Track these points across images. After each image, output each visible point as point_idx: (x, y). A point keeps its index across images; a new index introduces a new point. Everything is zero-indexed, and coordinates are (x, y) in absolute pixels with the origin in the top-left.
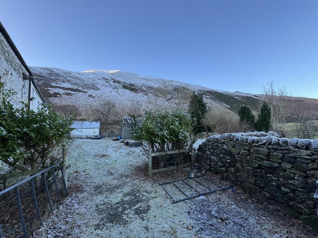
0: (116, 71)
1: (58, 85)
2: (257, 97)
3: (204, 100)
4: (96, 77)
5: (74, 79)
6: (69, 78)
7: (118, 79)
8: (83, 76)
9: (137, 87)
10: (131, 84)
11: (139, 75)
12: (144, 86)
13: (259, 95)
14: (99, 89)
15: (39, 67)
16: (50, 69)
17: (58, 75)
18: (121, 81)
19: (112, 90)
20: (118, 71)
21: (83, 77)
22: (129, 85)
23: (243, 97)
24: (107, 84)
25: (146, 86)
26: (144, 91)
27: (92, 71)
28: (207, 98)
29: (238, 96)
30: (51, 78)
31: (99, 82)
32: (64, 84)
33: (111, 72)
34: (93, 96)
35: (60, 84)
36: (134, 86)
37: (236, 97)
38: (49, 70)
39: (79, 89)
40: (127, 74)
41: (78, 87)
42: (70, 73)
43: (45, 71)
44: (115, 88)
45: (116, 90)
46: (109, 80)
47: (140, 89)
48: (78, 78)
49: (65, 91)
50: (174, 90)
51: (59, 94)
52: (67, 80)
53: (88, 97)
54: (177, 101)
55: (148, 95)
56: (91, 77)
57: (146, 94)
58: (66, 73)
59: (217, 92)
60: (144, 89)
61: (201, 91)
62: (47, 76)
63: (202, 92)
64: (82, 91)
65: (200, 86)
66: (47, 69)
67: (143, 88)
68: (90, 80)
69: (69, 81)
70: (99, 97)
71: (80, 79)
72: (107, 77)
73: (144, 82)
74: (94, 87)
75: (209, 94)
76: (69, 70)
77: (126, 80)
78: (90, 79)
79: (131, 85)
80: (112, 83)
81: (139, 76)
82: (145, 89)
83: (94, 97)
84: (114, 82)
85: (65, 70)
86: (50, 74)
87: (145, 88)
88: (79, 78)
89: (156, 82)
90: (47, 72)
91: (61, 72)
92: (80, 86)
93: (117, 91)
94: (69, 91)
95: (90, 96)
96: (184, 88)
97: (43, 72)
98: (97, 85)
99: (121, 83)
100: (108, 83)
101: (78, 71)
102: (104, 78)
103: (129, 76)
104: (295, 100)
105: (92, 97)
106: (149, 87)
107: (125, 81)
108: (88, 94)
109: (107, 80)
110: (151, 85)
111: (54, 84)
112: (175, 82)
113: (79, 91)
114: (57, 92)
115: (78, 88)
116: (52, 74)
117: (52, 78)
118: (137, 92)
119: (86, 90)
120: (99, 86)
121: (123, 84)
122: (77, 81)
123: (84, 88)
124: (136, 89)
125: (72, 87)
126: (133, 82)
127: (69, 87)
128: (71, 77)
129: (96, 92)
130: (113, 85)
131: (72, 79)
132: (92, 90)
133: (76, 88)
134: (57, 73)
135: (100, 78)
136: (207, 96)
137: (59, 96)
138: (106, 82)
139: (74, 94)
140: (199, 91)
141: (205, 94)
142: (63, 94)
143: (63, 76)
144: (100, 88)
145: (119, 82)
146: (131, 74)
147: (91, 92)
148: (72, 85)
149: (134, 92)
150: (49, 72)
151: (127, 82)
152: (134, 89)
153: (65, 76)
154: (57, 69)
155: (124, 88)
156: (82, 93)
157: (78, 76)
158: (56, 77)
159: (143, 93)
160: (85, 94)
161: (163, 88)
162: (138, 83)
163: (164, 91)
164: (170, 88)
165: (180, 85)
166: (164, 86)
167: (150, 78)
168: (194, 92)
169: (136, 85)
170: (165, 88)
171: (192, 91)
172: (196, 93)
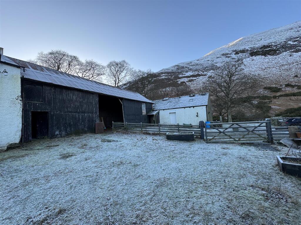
0: (238, 40)
1: (183, 76)
4: (215, 56)
5: (194, 67)
7: (242, 48)
8: (202, 60)
9: (275, 46)
12: (290, 39)
14: (219, 68)
15: (171, 66)
16: (178, 65)
17: (183, 67)
18: (247, 48)
19: (234, 63)
20: (241, 38)
21: (202, 62)
22: (260, 49)
24: (227, 59)
25: (297, 38)
26: (291, 47)
27: (211, 53)
31: (219, 60)
32: (188, 73)
33: (231, 44)
34: (212, 76)
35: (185, 74)
36: (268, 46)
39: (199, 73)
40: (255, 37)
41: (199, 72)
42: (191, 63)
44: (238, 60)
46: (230, 54)
47: (283, 47)
48: (198, 64)
49: (188, 79)
51: (184, 82)
52: (189, 69)
53: (208, 79)
56: (209, 59)
57: (297, 51)
58: (188, 64)
60: (292, 43)
62: (176, 71)
64: (202, 75)
66: (176, 66)
67: (289, 42)
69: (191, 69)
73: (290, 34)
74: (214, 68)
78: (209, 61)
79: (264, 47)
80: (234, 56)
82: (296, 43)
84: (237, 53)
85: (188, 61)
86: (178, 69)
87: (295, 41)
88: (199, 64)
91: (185, 64)
93: (242, 63)
94: (191, 78)
95: (210, 77)
97: (174, 69)
98: (216, 64)
99: (247, 50)
100: (229, 57)
101: (197, 59)
102: (223, 55)
103: (259, 38)
105: (212, 78)
107: (252, 46)
108: (207, 76)
109: (228, 54)
111: (180, 76)
113: (199, 75)
115: (198, 73)
117: (179, 71)
118: (276, 53)
119: (205, 73)
121: (251, 50)
122: (198, 67)
123: (203, 72)
124: (274, 50)
125: (193, 74)
126: (266, 43)
127: (191, 75)
128: (192, 66)
129: (216, 71)
130: (236, 57)
132: (212, 71)
135: (218, 56)
137: (184, 84)
138: (227, 57)
139: (195, 80)
142: (187, 82)
143: (186, 67)
145: (243, 51)
147: (210, 73)
148: (194, 72)
149: (270, 55)
150: (176, 67)
151: (257, 46)
152: (270, 51)
153: (188, 66)
154: (182, 63)
155: (252, 56)
156: (202, 76)
157: (197, 62)
158: (182, 70)
159: (290, 51)
160: (205, 76)
162: (277, 39)
169: (273, 44)
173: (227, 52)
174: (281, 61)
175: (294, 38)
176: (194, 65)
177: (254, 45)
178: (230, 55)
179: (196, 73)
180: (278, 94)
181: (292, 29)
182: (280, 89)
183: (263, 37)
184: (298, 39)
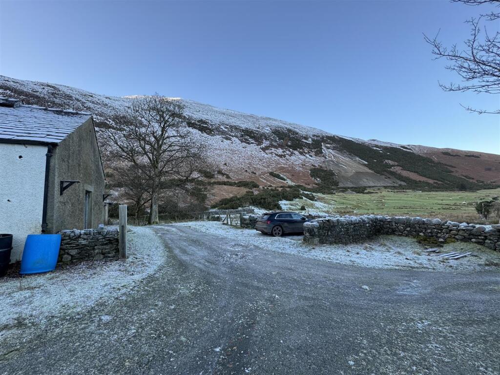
2: (406, 148)
3: (324, 150)
5: (99, 107)
6: (90, 104)
8: (117, 102)
9: (211, 125)
10: (202, 120)
12: (223, 124)
13: (409, 146)
15: (33, 81)
16: (54, 85)
17: (69, 97)
18: (185, 114)
20: (179, 98)
21: (116, 104)
22: (198, 122)
23: (386, 149)
25: (228, 125)
26: (223, 133)
28: (328, 148)
29: (377, 146)
30: (54, 101)
34: (133, 136)
36: (205, 123)
37: (375, 148)
38: (53, 87)
39: (108, 123)
40: (194, 105)
41: (107, 119)
43: (44, 88)
44: (174, 126)
45: (175, 128)
47: (217, 129)
48: (106, 105)
50: (272, 132)
52: (85, 107)
54: (280, 151)
55: (230, 139)
57: (227, 139)
58: (85, 95)
59: (342, 138)
60: (224, 129)
61: (317, 136)
62: (46, 96)
63: (319, 138)
64: (113, 128)
65: (314, 129)
66: (48, 86)
67: (222, 127)
71: (110, 107)
73: (223, 118)
74: (137, 123)
75: (331, 142)
76: (90, 92)
77: (193, 113)
81: (214, 108)
82: (226, 130)
83: (135, 138)
84: (172, 115)
85: (83, 91)
86: (53, 94)
87: (226, 128)
88: (110, 105)
89: (243, 119)
90: (47, 90)
91: (75, 93)
92: (109, 118)
93: (178, 131)
95: (128, 136)
96: (289, 130)
97: (40, 90)
99: (185, 117)
101: (107, 95)
103: (197, 108)
104: (466, 156)
105: (132, 139)
106: (231, 127)
107: (190, 114)
110: (234, 124)
112: (275, 120)
115: (105, 121)
116: (58, 94)
117: (57, 101)
118: (211, 133)
120: (145, 121)
121: (188, 119)
122: (105, 110)
123: (116, 123)
124: (210, 129)
126: (204, 117)
128: (93, 103)
129: (140, 130)
131: (96, 105)
132: (132, 127)
133: (102, 121)
134: (68, 93)
135: (146, 107)
136: (329, 145)
138: (158, 114)
140: (314, 136)
141: (324, 141)
143: (78, 100)
144: (147, 125)
145: (180, 116)
146: (201, 105)
149: (206, 133)
150: (51, 90)
151: (195, 116)
152: (207, 128)
153: (83, 100)
154: (68, 87)
155: (189, 127)
156: (113, 130)
157: (107, 101)
158: (65, 101)
159: (223, 136)
160: (119, 132)
161: (256, 129)
162: (213, 119)
163: (257, 134)
164: (267, 130)
165: (283, 125)
166: (258, 126)
167: (233, 112)
168: (306, 138)
169: (210, 122)
170: (258, 130)
171: (304, 136)
172: (310, 139)
174: (215, 144)
175: (226, 124)
176: (98, 103)
177: (192, 115)
180: (213, 180)
181: (224, 114)
182: (214, 175)
183: (201, 110)
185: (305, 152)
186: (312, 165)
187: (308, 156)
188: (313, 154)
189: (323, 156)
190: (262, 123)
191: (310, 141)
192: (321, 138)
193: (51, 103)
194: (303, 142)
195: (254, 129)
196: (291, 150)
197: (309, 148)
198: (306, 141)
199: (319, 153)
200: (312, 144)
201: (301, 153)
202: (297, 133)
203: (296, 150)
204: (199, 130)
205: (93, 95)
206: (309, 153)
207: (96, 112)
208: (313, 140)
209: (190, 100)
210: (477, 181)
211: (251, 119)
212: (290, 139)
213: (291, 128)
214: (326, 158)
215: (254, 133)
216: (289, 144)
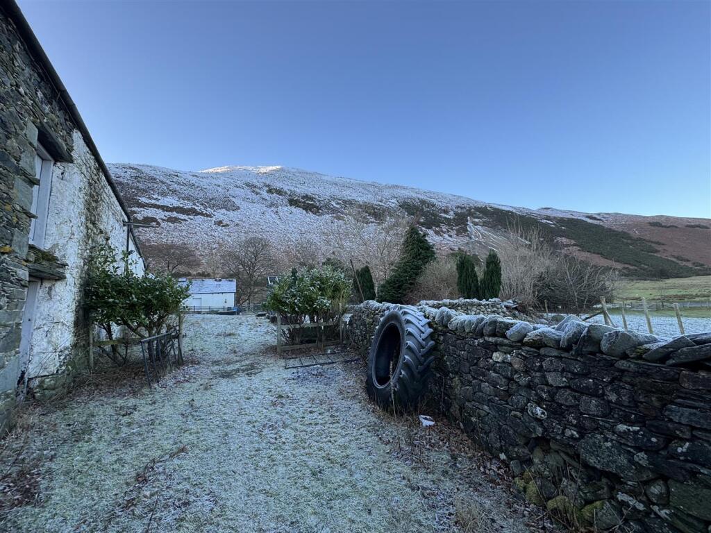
0: (274, 168)
1: (153, 202)
2: (595, 219)
3: (470, 228)
4: (232, 181)
5: (185, 188)
6: (176, 186)
7: (278, 185)
8: (204, 180)
9: (319, 201)
10: (307, 195)
11: (325, 175)
12: (334, 199)
13: (599, 214)
14: (238, 208)
16: (136, 167)
17: (153, 180)
18: (286, 188)
19: (265, 209)
20: (279, 167)
21: (204, 183)
22: (303, 198)
23: (561, 221)
24: (254, 196)
25: (340, 200)
26: (334, 210)
27: (224, 169)
28: (476, 224)
29: (548, 218)
30: (138, 187)
31: (238, 191)
32: (165, 199)
33: (263, 170)
34: (224, 223)
35: (157, 199)
36: (312, 199)
37: (544, 221)
38: (135, 169)
39: (196, 208)
40: (297, 174)
41: (194, 204)
42: (177, 176)
43: (126, 172)
44: (272, 205)
45: (273, 209)
46: (259, 188)
47: (326, 206)
48: (194, 185)
49: (167, 214)
50: (400, 206)
51: (153, 220)
52: (170, 191)
53: (214, 227)
55: (343, 219)
56: (220, 182)
57: (339, 218)
58: (170, 175)
59: (498, 209)
60: (335, 205)
61: (461, 208)
62: (129, 182)
63: (464, 211)
64: (202, 214)
65: (459, 197)
66: (131, 168)
67: (333, 203)
68: (220, 189)
69: (174, 192)
70: (237, 225)
71: (198, 187)
72: (255, 181)
73: (334, 191)
74: (228, 205)
75: (481, 215)
76: (174, 169)
77: (296, 187)
78: (219, 186)
79: (306, 197)
80: (265, 194)
81: (323, 177)
82: (338, 206)
83: (227, 225)
84: (270, 191)
85: (167, 169)
86: (136, 178)
87: (338, 204)
88: (197, 185)
89: (360, 189)
90: (130, 173)
91: (159, 173)
92: (198, 202)
93: (277, 212)
94: (175, 214)
95: (219, 223)
96: (423, 202)
97: (123, 174)
98: (233, 199)
99: (286, 193)
100: (257, 193)
101: (194, 172)
102: (248, 185)
103: (301, 179)
104: (688, 226)
105: (223, 226)
106: (345, 202)
107: (292, 189)
108: (214, 219)
109: (255, 187)
110: (349, 198)
111: (143, 200)
112: (404, 188)
113: (196, 213)
114: (150, 215)
115: (193, 206)
116: (141, 178)
117: (141, 186)
118: (319, 212)
119: (210, 211)
120: (237, 202)
121: (290, 195)
122: (192, 192)
123: (205, 207)
124: (317, 207)
125: (181, 206)
126: (309, 191)
127: (176, 206)
128: (179, 184)
129: (231, 214)
130: (269, 199)
131: (182, 187)
132: (223, 211)
133: (190, 207)
134: (151, 175)
135: (239, 183)
136: (477, 220)
137: (154, 224)
138: (253, 192)
139: (185, 220)
140: (457, 207)
141: (471, 214)
142: (163, 220)
143: (163, 183)
144: (240, 206)
145: (279, 192)
146: (307, 173)
147: (220, 214)
148: (182, 201)
149: (312, 212)
150: (134, 173)
151: (298, 191)
152: (313, 206)
153: (168, 182)
154: (151, 167)
155: (291, 205)
156: (202, 217)
157: (194, 180)
159: (333, 215)
160: (209, 218)
161: (378, 203)
162: (321, 192)
163: (379, 209)
164: (393, 203)
165: (414, 195)
166: (380, 198)
167: (348, 180)
168: (446, 212)
169: (317, 197)
170: (380, 203)
171: (443, 208)
172: (452, 213)
173: (255, 182)
174: (322, 227)
175: (337, 199)
176: (184, 184)
177: (295, 189)
178: (258, 191)
179: (189, 205)
181: (336, 185)
183: (307, 181)
184: (341, 202)
185: (442, 231)
186: (451, 249)
187: (446, 236)
188: (453, 233)
189: (468, 236)
190: (387, 193)
191: (451, 216)
192: (467, 210)
193: (135, 189)
194: (441, 217)
195: (375, 203)
196: (424, 229)
197: (449, 225)
198: (446, 216)
199: (463, 231)
200: (454, 218)
201: (437, 233)
202: (433, 206)
203: (430, 228)
204: (304, 209)
205: (179, 174)
206: (448, 231)
207: (183, 196)
208: (456, 214)
209: (293, 168)
210: (694, 264)
211: (372, 189)
212: (424, 214)
213: (425, 198)
214: (471, 238)
215: (374, 209)
216: (422, 220)
